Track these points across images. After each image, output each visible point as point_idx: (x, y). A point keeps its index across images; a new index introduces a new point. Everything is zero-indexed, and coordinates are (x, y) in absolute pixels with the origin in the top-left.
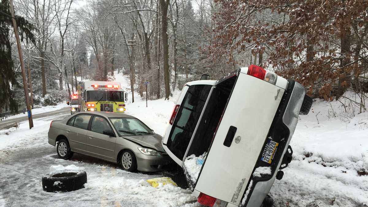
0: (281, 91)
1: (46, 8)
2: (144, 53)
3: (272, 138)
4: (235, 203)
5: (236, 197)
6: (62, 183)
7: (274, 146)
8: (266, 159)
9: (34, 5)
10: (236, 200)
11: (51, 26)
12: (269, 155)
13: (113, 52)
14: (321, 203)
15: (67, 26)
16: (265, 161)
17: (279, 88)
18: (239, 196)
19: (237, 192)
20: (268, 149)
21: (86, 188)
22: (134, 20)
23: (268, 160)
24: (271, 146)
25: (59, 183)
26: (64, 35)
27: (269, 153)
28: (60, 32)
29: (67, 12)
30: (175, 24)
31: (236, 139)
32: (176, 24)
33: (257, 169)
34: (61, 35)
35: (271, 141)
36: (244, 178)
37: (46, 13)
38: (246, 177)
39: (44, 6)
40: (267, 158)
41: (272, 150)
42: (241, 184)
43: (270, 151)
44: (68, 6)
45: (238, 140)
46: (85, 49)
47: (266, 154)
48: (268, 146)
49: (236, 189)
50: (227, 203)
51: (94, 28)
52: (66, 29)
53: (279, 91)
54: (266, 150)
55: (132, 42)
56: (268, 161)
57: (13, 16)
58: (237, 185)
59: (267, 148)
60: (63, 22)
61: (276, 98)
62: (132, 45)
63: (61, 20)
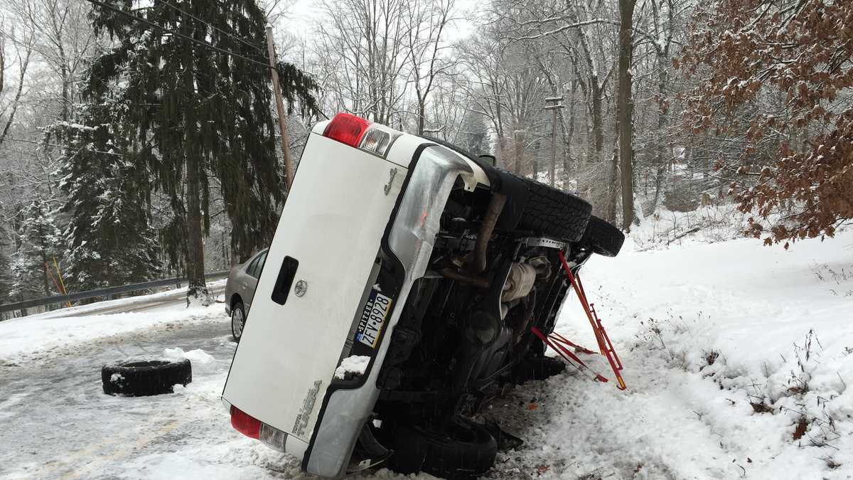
0: (398, 172)
1: (390, 42)
2: (590, 124)
3: (380, 286)
4: (301, 437)
5: (303, 423)
6: (124, 378)
7: (384, 307)
8: (367, 337)
9: (368, 39)
10: (303, 429)
11: (400, 82)
12: (374, 329)
13: (537, 127)
14: (614, 473)
15: (432, 77)
16: (365, 342)
17: (394, 166)
18: (309, 422)
19: (305, 411)
20: (372, 313)
21: (176, 393)
22: (571, 50)
23: (371, 340)
24: (378, 307)
25: (119, 378)
26: (424, 99)
27: (374, 323)
28: (418, 92)
29: (432, 47)
30: (663, 48)
31: (296, 286)
32: (667, 47)
33: (346, 361)
34: (419, 98)
35: (379, 295)
36: (320, 379)
37: (390, 54)
38: (322, 379)
39: (385, 39)
40: (369, 335)
41: (379, 316)
42: (313, 394)
43: (375, 319)
44: (435, 36)
45: (301, 289)
46: (483, 126)
47: (367, 326)
48: (372, 307)
49: (301, 405)
50: (286, 435)
51: (496, 78)
52: (430, 85)
53: (393, 173)
54: (368, 316)
55: (554, 100)
56: (372, 344)
57: (272, 64)
58: (305, 395)
59: (370, 312)
60: (424, 70)
61: (387, 189)
62: (553, 109)
63: (421, 66)
